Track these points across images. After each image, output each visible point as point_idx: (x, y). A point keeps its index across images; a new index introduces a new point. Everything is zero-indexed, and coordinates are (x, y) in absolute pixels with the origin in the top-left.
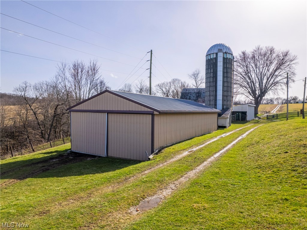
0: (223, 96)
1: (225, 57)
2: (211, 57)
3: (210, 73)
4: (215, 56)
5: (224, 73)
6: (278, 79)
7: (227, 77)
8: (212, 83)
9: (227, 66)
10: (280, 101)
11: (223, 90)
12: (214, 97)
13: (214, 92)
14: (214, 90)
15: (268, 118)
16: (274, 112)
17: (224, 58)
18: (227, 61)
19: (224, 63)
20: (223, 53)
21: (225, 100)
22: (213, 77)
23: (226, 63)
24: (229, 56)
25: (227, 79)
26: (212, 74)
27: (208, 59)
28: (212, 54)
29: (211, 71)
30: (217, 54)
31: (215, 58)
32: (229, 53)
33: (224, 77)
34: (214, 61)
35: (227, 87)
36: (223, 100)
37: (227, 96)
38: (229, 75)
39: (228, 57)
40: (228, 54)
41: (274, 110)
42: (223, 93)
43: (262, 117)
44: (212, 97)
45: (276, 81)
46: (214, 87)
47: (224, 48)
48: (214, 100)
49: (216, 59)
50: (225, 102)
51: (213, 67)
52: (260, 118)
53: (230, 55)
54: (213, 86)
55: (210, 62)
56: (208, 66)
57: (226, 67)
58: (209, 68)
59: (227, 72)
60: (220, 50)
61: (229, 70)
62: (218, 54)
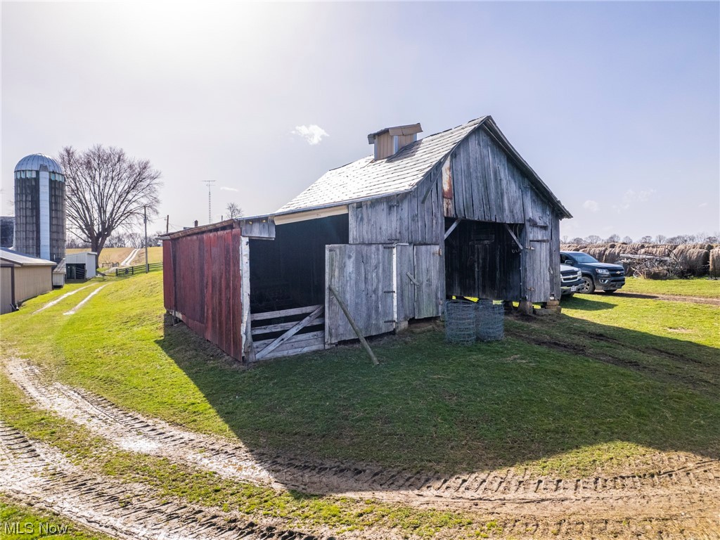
0: (51, 239)
1: (53, 179)
2: (27, 176)
3: (26, 201)
4: (34, 175)
5: (51, 203)
6: (132, 207)
7: (56, 210)
8: (31, 218)
9: (57, 193)
10: (138, 242)
11: (50, 231)
12: (35, 241)
13: (35, 233)
14: (35, 229)
15: (118, 274)
16: (126, 263)
17: (50, 180)
18: (55, 185)
19: (51, 188)
20: (50, 172)
21: (54, 247)
22: (32, 209)
23: (55, 188)
24: (59, 178)
25: (57, 214)
26: (29, 205)
27: (21, 177)
28: (29, 170)
29: (28, 199)
30: (38, 172)
31: (35, 179)
32: (59, 174)
33: (51, 210)
34: (34, 183)
35: (57, 225)
36: (52, 246)
37: (57, 240)
38: (59, 207)
39: (57, 179)
40: (57, 175)
41: (126, 260)
42: (50, 235)
43: (108, 273)
44: (31, 241)
45: (128, 209)
46: (34, 225)
47: (51, 164)
48: (35, 247)
49: (37, 180)
50: (54, 249)
51: (32, 192)
52: (104, 275)
53: (61, 176)
54: (33, 223)
55: (25, 183)
56: (22, 190)
57: (55, 196)
58: (23, 194)
59: (56, 203)
60: (44, 168)
61: (59, 200)
62: (40, 173)
